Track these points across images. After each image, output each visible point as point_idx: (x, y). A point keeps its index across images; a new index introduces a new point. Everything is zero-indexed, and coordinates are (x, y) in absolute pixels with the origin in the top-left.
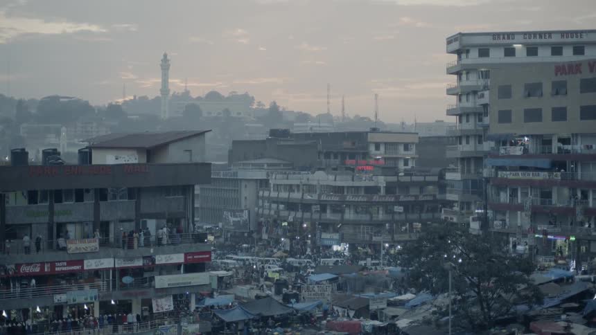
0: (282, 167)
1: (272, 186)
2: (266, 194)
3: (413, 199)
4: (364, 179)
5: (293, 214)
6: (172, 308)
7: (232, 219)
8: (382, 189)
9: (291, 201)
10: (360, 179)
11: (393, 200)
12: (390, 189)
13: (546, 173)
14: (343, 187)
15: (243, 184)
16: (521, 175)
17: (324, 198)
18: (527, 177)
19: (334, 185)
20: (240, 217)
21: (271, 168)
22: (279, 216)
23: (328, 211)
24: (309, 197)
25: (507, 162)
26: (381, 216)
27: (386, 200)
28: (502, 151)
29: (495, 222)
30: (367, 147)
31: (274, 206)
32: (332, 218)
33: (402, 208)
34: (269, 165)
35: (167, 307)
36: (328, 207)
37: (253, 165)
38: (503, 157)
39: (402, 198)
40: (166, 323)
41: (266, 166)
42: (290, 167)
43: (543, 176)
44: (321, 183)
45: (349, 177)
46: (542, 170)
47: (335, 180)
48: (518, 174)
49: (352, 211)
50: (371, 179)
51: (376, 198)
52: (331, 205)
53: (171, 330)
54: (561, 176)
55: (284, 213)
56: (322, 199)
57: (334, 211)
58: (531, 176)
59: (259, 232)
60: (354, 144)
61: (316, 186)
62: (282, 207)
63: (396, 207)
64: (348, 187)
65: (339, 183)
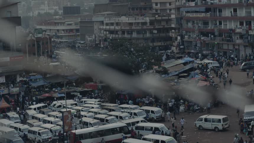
0: (114, 15)
1: (105, 24)
2: (102, 27)
3: (162, 27)
4: (140, 19)
5: (111, 35)
6: (5, 81)
7: (89, 39)
8: (148, 23)
9: (110, 30)
10: (139, 19)
11: (152, 27)
12: (152, 23)
13: (204, 14)
14: (132, 23)
15: (95, 23)
16: (195, 15)
17: (123, 28)
18: (197, 16)
19: (128, 22)
20: (92, 38)
21: (108, 15)
22: (106, 37)
23: (126, 34)
24: (117, 28)
25: (189, 9)
26: (148, 35)
27: (150, 28)
28: (187, 5)
29: (185, 36)
30: (152, 5)
31: (105, 32)
32: (127, 37)
33: (156, 31)
34: (107, 14)
35: (2, 81)
36: (126, 32)
37: (101, 15)
38: (188, 7)
39: (157, 27)
40: (2, 88)
41: (106, 15)
42: (118, 15)
43: (203, 15)
44: (123, 22)
45: (134, 18)
46: (202, 12)
47: (128, 20)
48: (194, 15)
49: (136, 33)
50: (143, 19)
51: (145, 27)
52: (127, 31)
53: (5, 91)
54: (210, 15)
55: (108, 36)
56: (122, 28)
57: (128, 34)
58: (199, 15)
59: (100, 44)
60: (146, 3)
61: (121, 23)
62: (107, 32)
63: (154, 31)
64: (134, 23)
65: (130, 21)
